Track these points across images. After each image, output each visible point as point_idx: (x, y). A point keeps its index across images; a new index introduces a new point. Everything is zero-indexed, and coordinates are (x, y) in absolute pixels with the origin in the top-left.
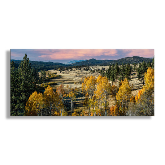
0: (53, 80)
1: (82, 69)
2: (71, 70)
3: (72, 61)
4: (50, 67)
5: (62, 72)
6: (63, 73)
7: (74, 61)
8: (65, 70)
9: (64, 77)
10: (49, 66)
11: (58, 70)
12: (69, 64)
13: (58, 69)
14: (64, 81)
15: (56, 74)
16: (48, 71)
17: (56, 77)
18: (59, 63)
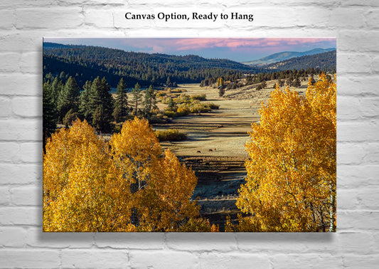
0: (179, 120)
1: (303, 83)
2: (259, 88)
3: (277, 55)
4: (188, 74)
5: (227, 92)
6: (229, 97)
7: (286, 55)
8: (242, 86)
9: (227, 113)
10: (186, 69)
11: (216, 84)
12: (264, 63)
13: (214, 82)
14: (222, 126)
15: (203, 99)
16: (176, 89)
17: (196, 111)
18: (227, 61)
